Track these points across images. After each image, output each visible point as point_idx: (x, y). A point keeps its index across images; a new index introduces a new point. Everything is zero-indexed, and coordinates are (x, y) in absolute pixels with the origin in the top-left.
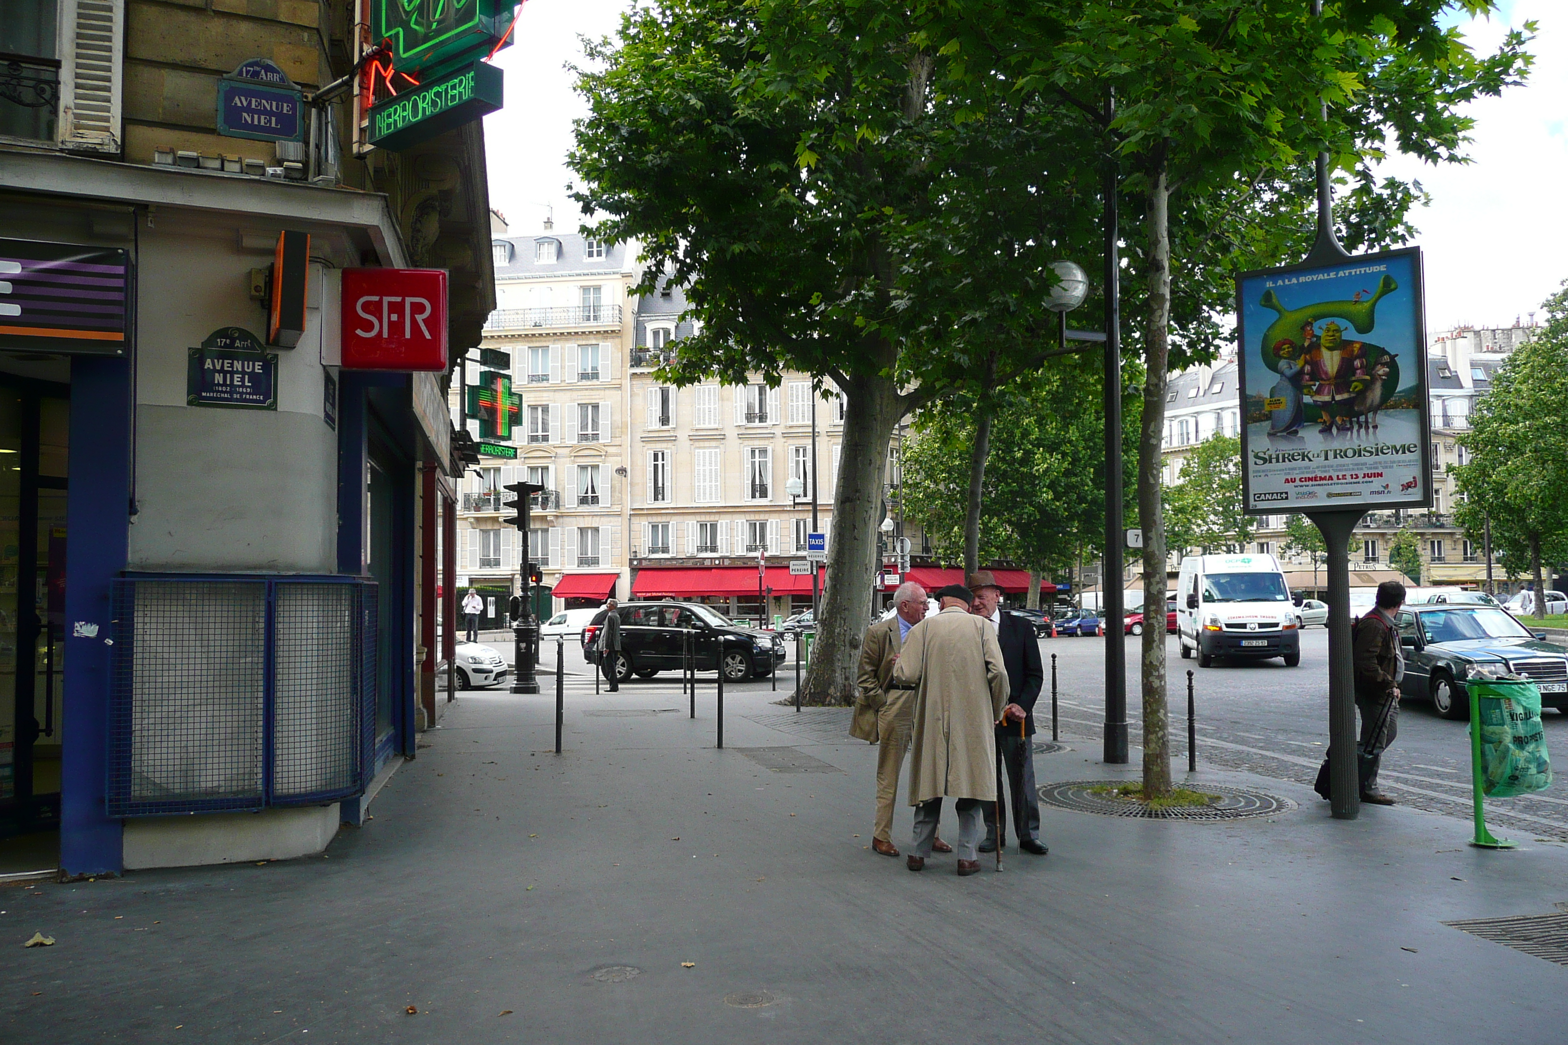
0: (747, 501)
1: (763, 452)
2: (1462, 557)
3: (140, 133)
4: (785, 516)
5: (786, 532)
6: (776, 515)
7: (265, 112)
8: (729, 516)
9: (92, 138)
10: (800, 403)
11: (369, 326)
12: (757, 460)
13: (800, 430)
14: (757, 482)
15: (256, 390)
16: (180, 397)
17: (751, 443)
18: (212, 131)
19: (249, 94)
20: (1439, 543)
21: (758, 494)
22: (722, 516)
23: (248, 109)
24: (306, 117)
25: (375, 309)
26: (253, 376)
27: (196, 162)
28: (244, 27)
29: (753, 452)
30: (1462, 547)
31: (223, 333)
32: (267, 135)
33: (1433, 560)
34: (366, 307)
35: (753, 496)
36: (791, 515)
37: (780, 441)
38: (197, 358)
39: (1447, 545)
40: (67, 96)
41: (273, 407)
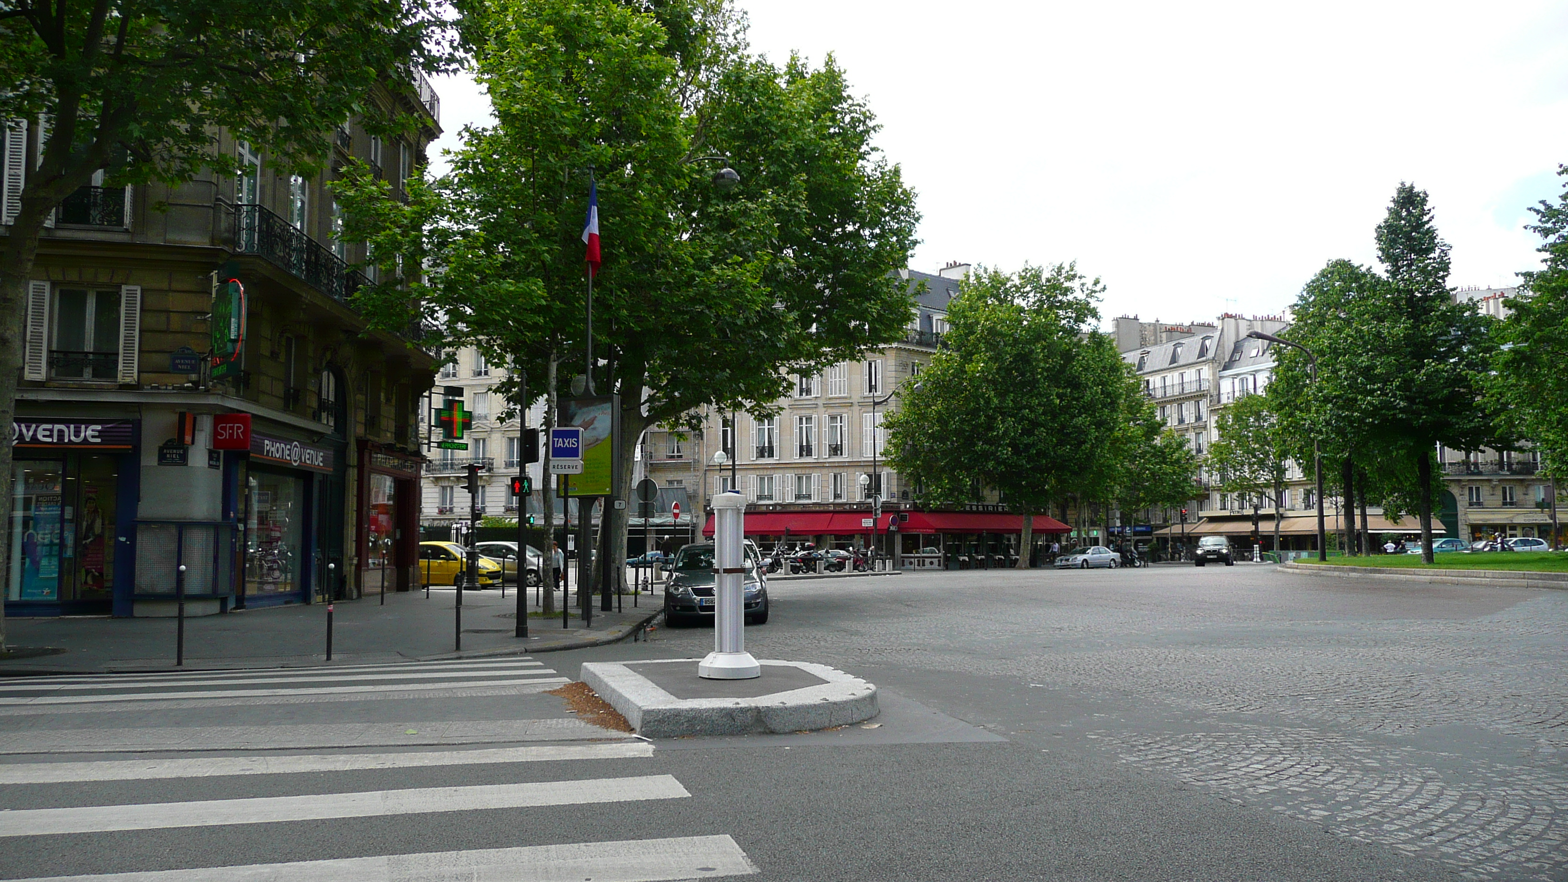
0: (796, 459)
1: (809, 419)
2: (1501, 503)
3: (144, 376)
4: (825, 471)
5: (825, 484)
6: (818, 470)
7: (186, 364)
8: (781, 471)
9: (128, 380)
10: (838, 379)
11: (222, 435)
12: (804, 425)
13: (838, 401)
14: (804, 444)
15: (180, 459)
16: (155, 462)
17: (799, 412)
18: (169, 373)
19: (181, 359)
20: (1478, 489)
21: (804, 453)
22: (777, 471)
23: (181, 364)
24: (200, 364)
25: (224, 429)
26: (180, 454)
27: (158, 388)
28: (179, 336)
29: (801, 419)
30: (1501, 493)
31: (169, 441)
32: (187, 372)
33: (1471, 504)
34: (222, 428)
35: (801, 455)
36: (830, 470)
37: (821, 410)
38: (161, 449)
39: (1485, 491)
40: (120, 367)
41: (186, 465)
